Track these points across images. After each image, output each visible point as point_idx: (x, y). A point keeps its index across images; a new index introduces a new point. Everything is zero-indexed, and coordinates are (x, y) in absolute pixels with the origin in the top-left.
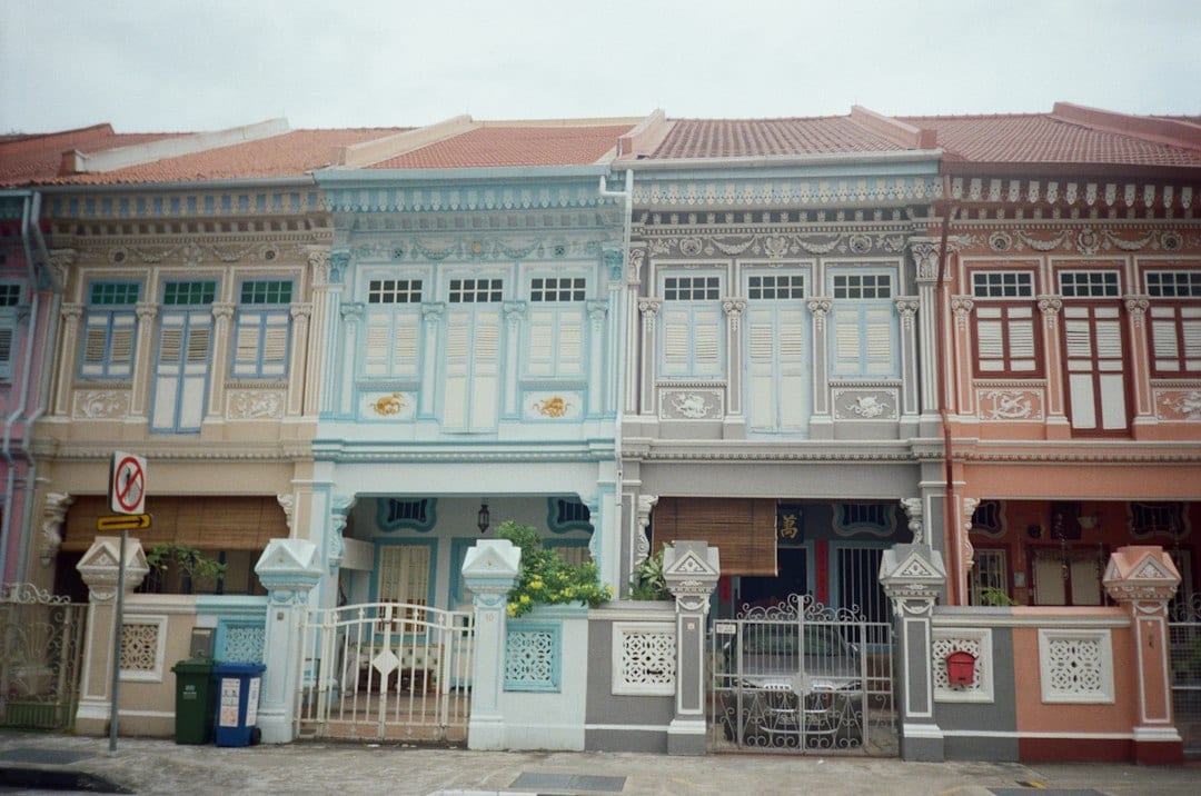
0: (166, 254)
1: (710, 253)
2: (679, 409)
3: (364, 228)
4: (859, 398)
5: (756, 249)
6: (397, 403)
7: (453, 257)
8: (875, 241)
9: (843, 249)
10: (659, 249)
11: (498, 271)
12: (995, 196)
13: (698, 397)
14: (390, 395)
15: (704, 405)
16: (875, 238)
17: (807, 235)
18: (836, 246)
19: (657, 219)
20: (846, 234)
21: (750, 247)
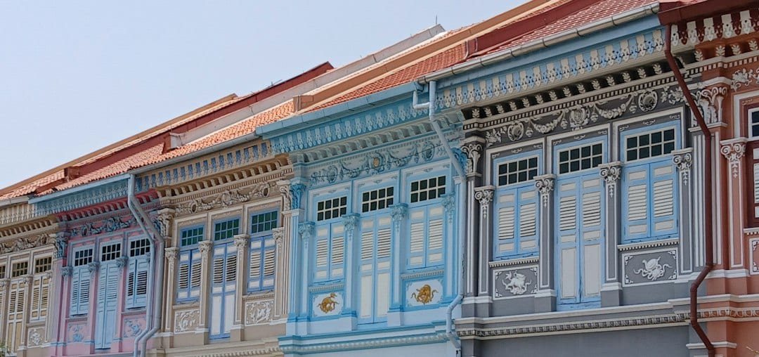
0: (214, 202)
1: (529, 135)
2: (507, 288)
3: (311, 160)
4: (644, 261)
5: (564, 124)
6: (333, 302)
7: (364, 173)
8: (659, 95)
9: (633, 109)
10: (493, 140)
11: (391, 180)
12: (728, 32)
13: (520, 275)
14: (329, 295)
15: (525, 281)
16: (659, 92)
17: (604, 101)
18: (627, 108)
19: (488, 112)
20: (635, 94)
21: (559, 123)
